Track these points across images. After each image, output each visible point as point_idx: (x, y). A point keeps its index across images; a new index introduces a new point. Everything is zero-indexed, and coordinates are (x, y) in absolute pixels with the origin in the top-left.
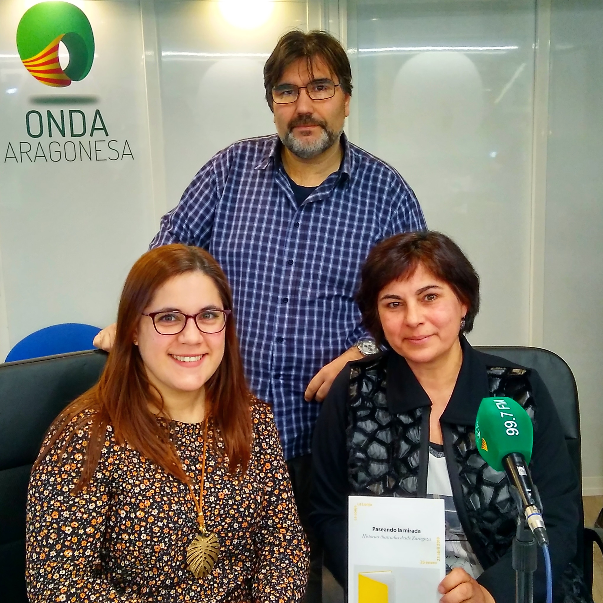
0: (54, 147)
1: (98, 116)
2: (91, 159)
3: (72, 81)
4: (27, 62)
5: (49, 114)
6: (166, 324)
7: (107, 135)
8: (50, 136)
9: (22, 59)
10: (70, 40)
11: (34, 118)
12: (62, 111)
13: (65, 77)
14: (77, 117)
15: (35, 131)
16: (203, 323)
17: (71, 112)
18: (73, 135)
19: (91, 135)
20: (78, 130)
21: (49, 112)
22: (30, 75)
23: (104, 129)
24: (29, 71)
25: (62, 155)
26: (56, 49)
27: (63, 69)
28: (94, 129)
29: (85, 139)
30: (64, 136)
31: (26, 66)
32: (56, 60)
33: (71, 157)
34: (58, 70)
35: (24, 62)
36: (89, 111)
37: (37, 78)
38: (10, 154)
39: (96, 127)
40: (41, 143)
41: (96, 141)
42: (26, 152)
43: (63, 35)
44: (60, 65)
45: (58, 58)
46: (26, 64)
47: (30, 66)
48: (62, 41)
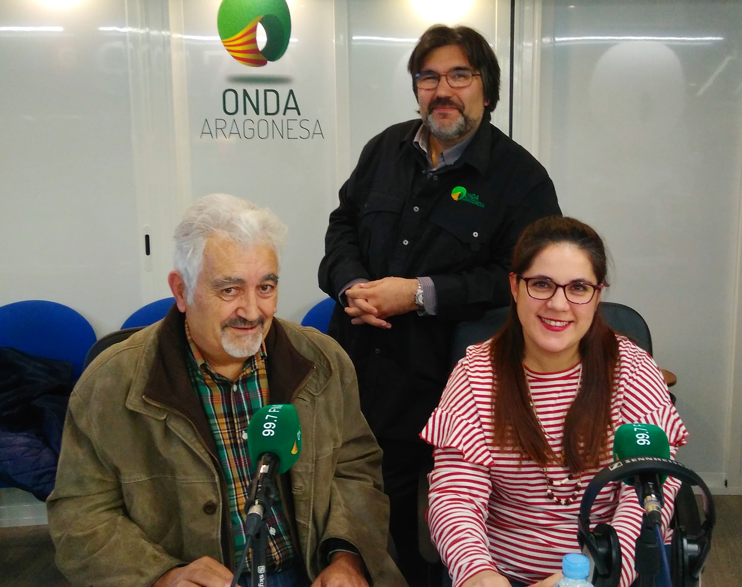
0: (249, 125)
1: (291, 96)
2: (282, 137)
3: (268, 62)
4: (226, 42)
5: (245, 93)
7: (299, 114)
8: (245, 113)
9: (222, 39)
10: (268, 23)
11: (230, 96)
12: (257, 91)
13: (261, 57)
14: (271, 96)
15: (231, 108)
17: (266, 91)
18: (267, 114)
19: (284, 114)
20: (272, 108)
22: (228, 55)
23: (297, 108)
24: (228, 50)
25: (256, 133)
26: (254, 30)
27: (260, 49)
28: (287, 108)
29: (278, 118)
30: (258, 114)
31: (225, 46)
32: (254, 41)
33: (263, 134)
34: (256, 51)
35: (223, 42)
36: (283, 91)
37: (235, 57)
38: (207, 130)
39: (289, 106)
40: (235, 121)
41: (288, 120)
42: (221, 129)
43: (262, 16)
44: (257, 46)
45: (255, 39)
46: (224, 44)
47: (229, 46)
48: (260, 22)
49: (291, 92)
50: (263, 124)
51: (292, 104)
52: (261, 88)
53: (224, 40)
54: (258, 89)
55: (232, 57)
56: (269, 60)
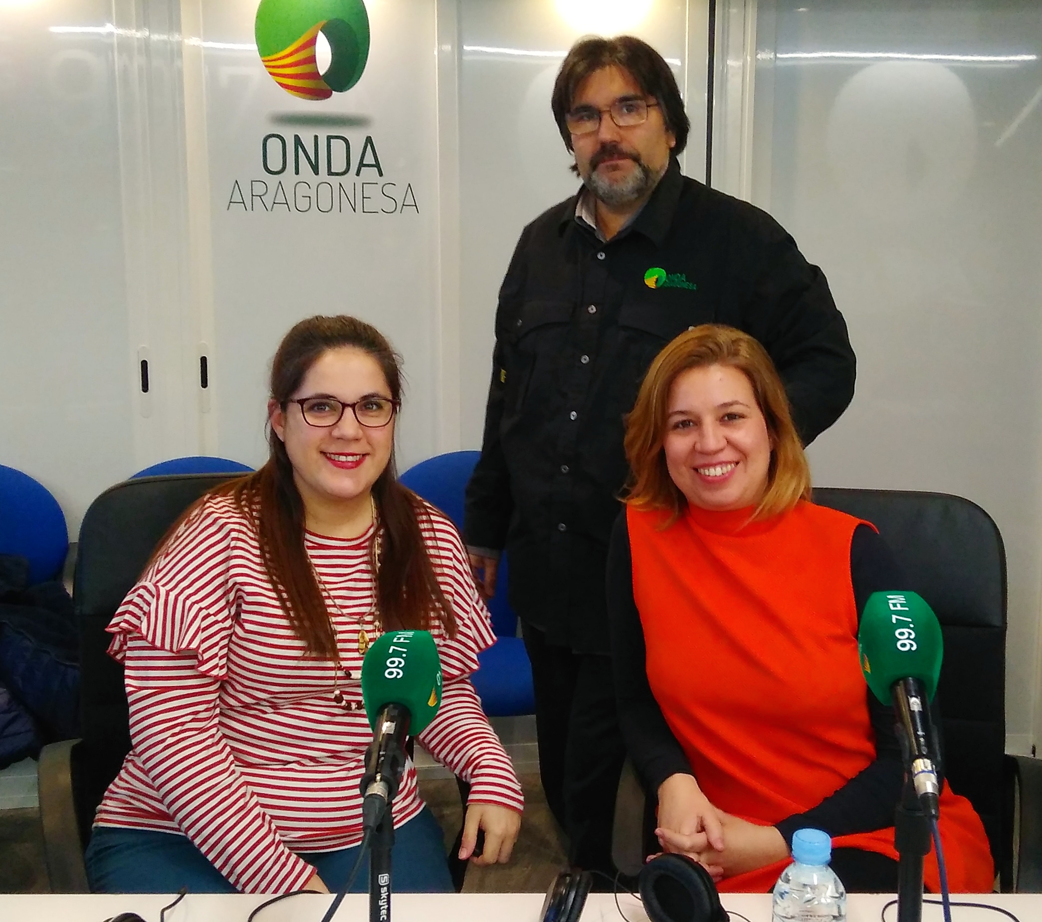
0: (302, 190)
1: (369, 146)
2: (354, 210)
3: (333, 92)
4: (269, 61)
5: (298, 141)
6: (317, 414)
7: (381, 174)
8: (297, 173)
9: (261, 56)
10: (334, 31)
11: (274, 146)
12: (316, 137)
13: (325, 86)
14: (338, 147)
15: (275, 163)
16: (363, 415)
17: (329, 138)
18: (330, 173)
19: (358, 174)
20: (339, 165)
21: (297, 138)
22: (272, 80)
23: (377, 165)
24: (271, 73)
25: (313, 202)
26: (312, 42)
27: (322, 72)
28: (362, 165)
29: (349, 180)
30: (317, 173)
31: (266, 66)
32: (312, 60)
33: (325, 205)
34: (315, 75)
35: (264, 61)
36: (357, 139)
37: (281, 85)
38: (237, 197)
39: (364, 163)
40: (282, 182)
41: (363, 184)
42: (260, 196)
43: (325, 21)
44: (317, 68)
45: (315, 56)
46: (267, 64)
47: (274, 67)
48: (321, 31)
49: (369, 140)
50: (325, 190)
51: (369, 159)
52: (323, 134)
53: (266, 58)
54: (317, 134)
55: (277, 84)
56: (335, 91)
